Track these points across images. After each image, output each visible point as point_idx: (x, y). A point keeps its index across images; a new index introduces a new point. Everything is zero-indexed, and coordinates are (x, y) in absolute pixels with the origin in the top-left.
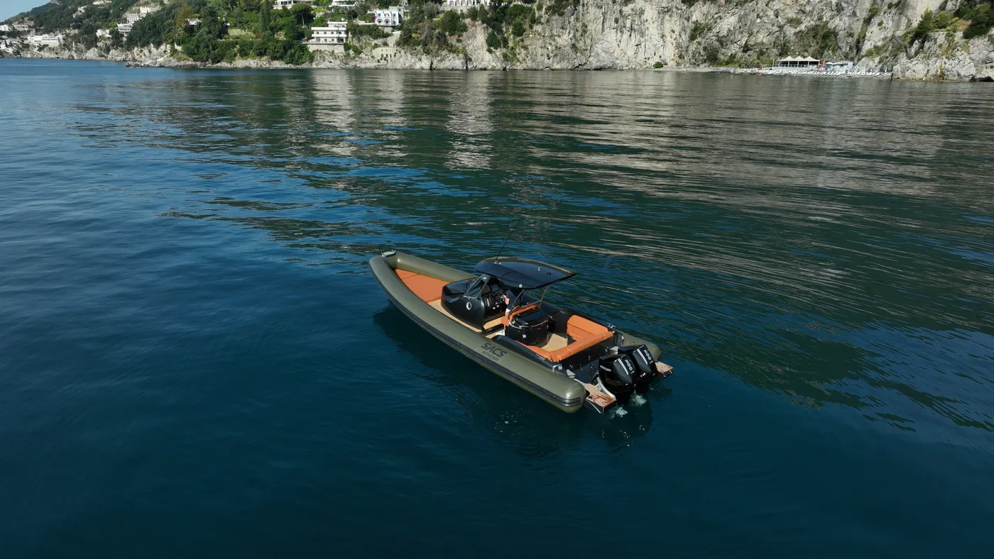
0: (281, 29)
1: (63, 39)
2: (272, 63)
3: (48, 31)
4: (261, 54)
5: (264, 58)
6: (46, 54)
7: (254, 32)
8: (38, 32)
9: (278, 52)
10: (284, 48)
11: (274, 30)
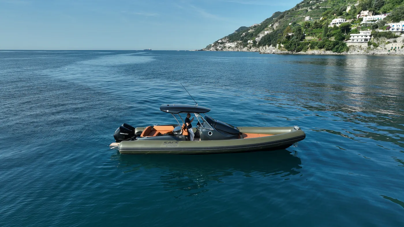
0: (333, 36)
1: (237, 44)
2: (326, 52)
3: (232, 42)
4: (321, 48)
5: (323, 49)
6: (230, 50)
7: (318, 38)
8: (229, 42)
9: (330, 46)
10: (334, 44)
11: (329, 36)
